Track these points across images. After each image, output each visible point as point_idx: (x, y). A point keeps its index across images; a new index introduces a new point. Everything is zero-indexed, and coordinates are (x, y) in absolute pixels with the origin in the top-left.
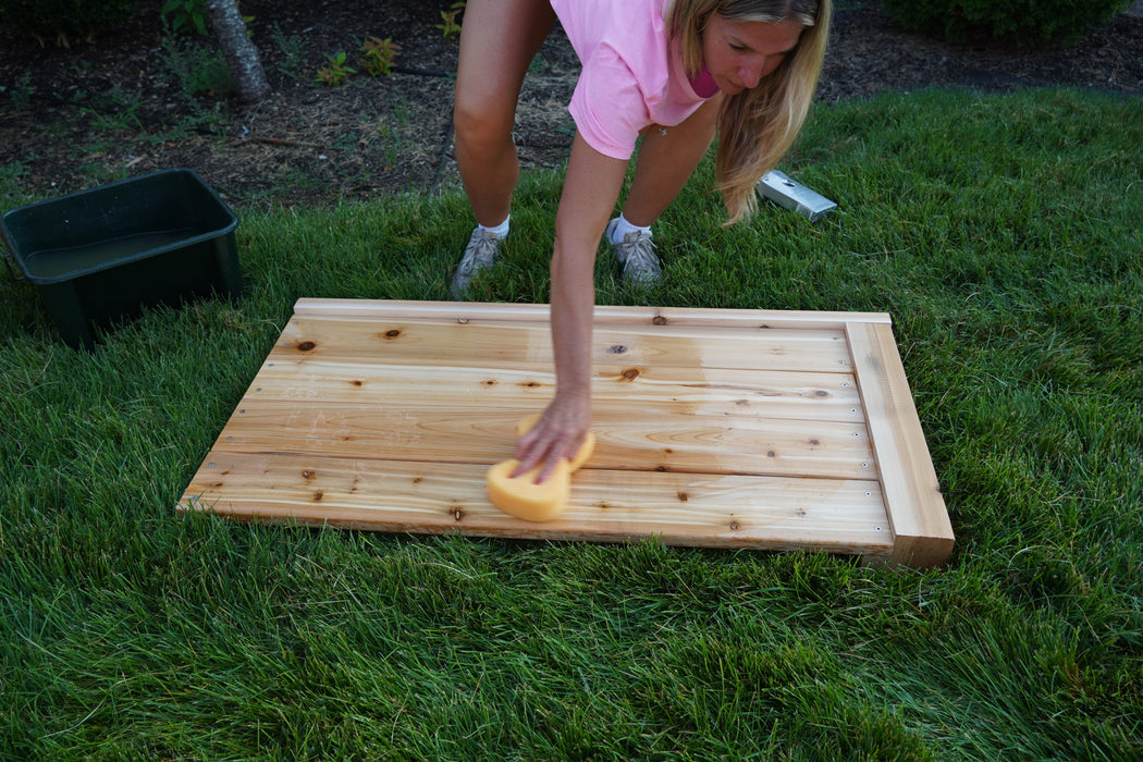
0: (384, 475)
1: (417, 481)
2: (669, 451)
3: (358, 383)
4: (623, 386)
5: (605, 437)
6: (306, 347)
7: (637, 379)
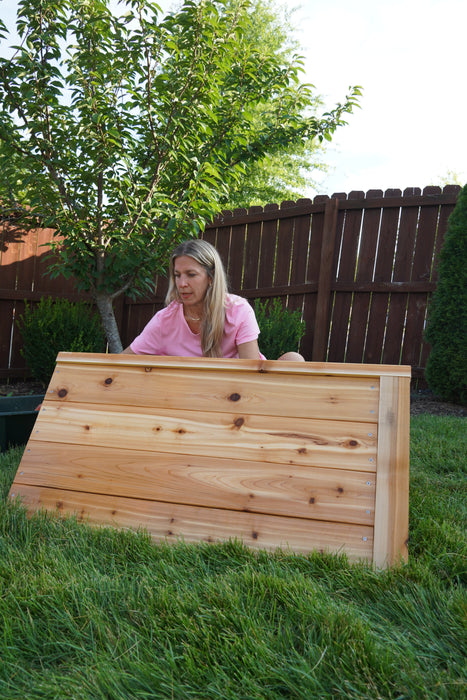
0: (98, 507)
1: (114, 513)
2: (252, 496)
3: (88, 428)
4: (233, 434)
5: (216, 482)
6: (62, 393)
7: (242, 427)
